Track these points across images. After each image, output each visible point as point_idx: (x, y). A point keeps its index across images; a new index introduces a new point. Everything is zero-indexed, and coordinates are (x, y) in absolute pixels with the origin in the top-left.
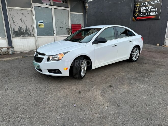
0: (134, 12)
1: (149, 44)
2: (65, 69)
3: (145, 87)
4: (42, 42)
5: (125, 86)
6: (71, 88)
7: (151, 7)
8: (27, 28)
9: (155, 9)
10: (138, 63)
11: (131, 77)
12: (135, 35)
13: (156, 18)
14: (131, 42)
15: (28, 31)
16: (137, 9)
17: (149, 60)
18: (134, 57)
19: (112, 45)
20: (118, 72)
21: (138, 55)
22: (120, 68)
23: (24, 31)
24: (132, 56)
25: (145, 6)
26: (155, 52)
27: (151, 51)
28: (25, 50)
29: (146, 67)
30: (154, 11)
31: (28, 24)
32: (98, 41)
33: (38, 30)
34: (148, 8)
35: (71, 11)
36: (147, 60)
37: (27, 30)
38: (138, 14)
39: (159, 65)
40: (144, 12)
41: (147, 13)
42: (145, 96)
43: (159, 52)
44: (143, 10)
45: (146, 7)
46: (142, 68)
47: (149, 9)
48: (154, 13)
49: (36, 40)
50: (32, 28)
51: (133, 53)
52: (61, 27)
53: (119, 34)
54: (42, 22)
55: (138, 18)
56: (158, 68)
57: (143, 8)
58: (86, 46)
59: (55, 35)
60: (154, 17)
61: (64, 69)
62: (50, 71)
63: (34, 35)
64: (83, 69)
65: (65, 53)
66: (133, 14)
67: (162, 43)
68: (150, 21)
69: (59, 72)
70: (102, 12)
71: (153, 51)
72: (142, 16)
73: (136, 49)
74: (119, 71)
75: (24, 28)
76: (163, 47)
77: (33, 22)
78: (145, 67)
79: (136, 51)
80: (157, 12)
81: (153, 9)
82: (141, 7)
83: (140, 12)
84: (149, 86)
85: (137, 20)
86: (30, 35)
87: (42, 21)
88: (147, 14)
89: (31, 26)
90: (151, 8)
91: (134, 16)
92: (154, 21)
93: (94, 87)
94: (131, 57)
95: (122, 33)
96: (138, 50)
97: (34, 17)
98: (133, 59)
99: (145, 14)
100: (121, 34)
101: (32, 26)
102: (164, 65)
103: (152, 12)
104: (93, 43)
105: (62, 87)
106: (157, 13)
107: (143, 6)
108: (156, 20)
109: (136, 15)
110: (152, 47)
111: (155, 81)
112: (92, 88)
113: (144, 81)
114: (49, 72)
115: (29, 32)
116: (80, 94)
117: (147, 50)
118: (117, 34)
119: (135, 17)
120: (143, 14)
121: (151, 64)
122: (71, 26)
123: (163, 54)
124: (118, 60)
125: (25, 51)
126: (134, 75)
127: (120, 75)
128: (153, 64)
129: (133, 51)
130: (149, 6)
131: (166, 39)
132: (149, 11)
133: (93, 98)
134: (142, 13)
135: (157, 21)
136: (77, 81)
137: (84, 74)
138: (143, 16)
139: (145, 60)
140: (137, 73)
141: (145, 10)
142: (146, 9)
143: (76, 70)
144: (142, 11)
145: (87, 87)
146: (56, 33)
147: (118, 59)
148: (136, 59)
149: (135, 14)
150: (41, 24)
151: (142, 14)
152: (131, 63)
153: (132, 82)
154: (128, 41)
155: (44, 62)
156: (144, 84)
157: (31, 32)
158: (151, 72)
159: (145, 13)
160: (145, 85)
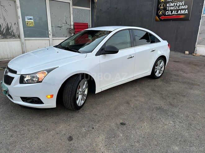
0: (158, 9)
1: (176, 51)
2: (49, 97)
3: (175, 125)
4: (31, 46)
5: (145, 124)
6: (57, 130)
7: (179, 3)
8: (9, 26)
9: (184, 6)
10: (163, 80)
11: (154, 106)
12: (159, 41)
13: (186, 18)
14: (154, 51)
15: (10, 31)
16: (162, 5)
17: (178, 76)
18: (158, 72)
19: (127, 56)
20: (135, 97)
21: (163, 69)
22: (138, 89)
23: (3, 30)
24: (155, 71)
26: (184, 62)
27: (178, 62)
28: (7, 57)
29: (174, 87)
30: (183, 9)
31: (10, 21)
32: (105, 51)
33: (24, 29)
34: (175, 4)
35: (74, 5)
36: (175, 75)
37: (8, 29)
38: (163, 12)
39: (192, 84)
40: (170, 10)
41: (174, 11)
42: (177, 146)
43: (190, 63)
44: (169, 7)
45: (173, 3)
46: (168, 89)
47: (176, 6)
48: (183, 12)
49: (22, 44)
50: (17, 26)
51: (157, 66)
52: (60, 26)
53: (137, 38)
54: (30, 19)
55: (163, 17)
56: (191, 89)
57: (169, 5)
58: (86, 58)
59: (51, 36)
60: (182, 17)
61: (47, 96)
62: (24, 99)
63: (19, 37)
64: (80, 94)
65: (49, 71)
67: (192, 50)
68: (178, 21)
69: (39, 101)
70: (116, 8)
71: (182, 61)
72: (168, 15)
73: (160, 60)
74: (137, 93)
75: (4, 27)
76: (193, 56)
77: (17, 17)
78: (172, 87)
79: (161, 63)
80: (187, 10)
81: (183, 6)
82: (166, 2)
83: (165, 9)
84: (180, 122)
85: (161, 20)
86: (14, 36)
87: (32, 17)
88: (174, 13)
89: (15, 24)
90: (180, 5)
91: (157, 15)
92: (182, 22)
93: (95, 126)
94: (153, 72)
95: (142, 38)
96: (163, 62)
97: (19, 11)
98: (156, 74)
99: (171, 13)
100: (140, 39)
101: (17, 23)
102: (199, 83)
103: (181, 10)
104: (97, 54)
105: (43, 127)
106: (187, 12)
107: (169, 2)
108: (185, 21)
109: (161, 13)
110: (179, 55)
111: (189, 114)
112: (93, 128)
113: (174, 113)
114: (23, 101)
115: (12, 33)
116: (71, 142)
117: (174, 60)
118: (134, 39)
120: (170, 13)
121: (180, 82)
122: (74, 25)
123: (194, 66)
124: (135, 77)
125: (6, 59)
126: (158, 102)
127: (137, 102)
128: (184, 83)
129: (156, 64)
130: (177, 2)
131: (198, 45)
132: (177, 8)
133: (91, 150)
134: (168, 10)
135: (187, 22)
136: (70, 114)
137: (83, 102)
138: (170, 15)
139: (171, 75)
140: (163, 98)
141: (172, 6)
142: (174, 6)
143: (68, 97)
144: (167, 8)
145: (84, 127)
146: (51, 35)
147: (135, 75)
148: (160, 75)
149: (159, 12)
150: (30, 20)
151: (168, 13)
152: (153, 80)
153: (155, 115)
154: (150, 49)
155: (14, 85)
156: (173, 120)
157: (15, 32)
158: (181, 97)
159: (172, 11)
160: (174, 122)
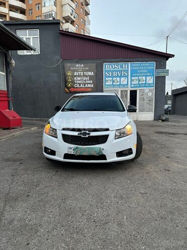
0: (66, 82)
2: (135, 146)
7: (85, 78)
9: (90, 81)
16: (69, 78)
25: (79, 76)
30: (89, 84)
34: (82, 79)
38: (71, 84)
40: (78, 83)
41: (82, 85)
45: (80, 78)
48: (89, 86)
55: (72, 89)
60: (89, 90)
66: (64, 84)
72: (77, 88)
81: (88, 81)
82: (73, 76)
83: (73, 82)
85: (71, 92)
90: (86, 80)
91: (66, 86)
99: (80, 86)
103: (87, 84)
106: (92, 86)
107: (76, 76)
119: (68, 88)
120: (78, 86)
130: (83, 77)
132: (84, 82)
134: (76, 83)
141: (79, 80)
144: (75, 81)
149: (68, 85)
159: (80, 84)
